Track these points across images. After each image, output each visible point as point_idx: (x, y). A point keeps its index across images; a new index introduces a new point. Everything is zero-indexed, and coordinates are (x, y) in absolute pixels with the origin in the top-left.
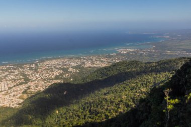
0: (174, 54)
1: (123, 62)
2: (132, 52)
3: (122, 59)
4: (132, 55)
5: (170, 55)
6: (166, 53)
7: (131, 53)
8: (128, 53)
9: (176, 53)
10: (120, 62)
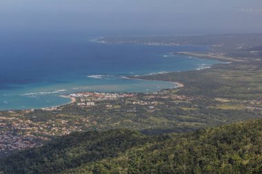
0: (240, 108)
1: (88, 134)
2: (112, 102)
3: (81, 124)
4: (112, 111)
5: (228, 112)
6: (218, 107)
7: (109, 106)
8: (101, 105)
9: (246, 104)
10: (74, 134)
